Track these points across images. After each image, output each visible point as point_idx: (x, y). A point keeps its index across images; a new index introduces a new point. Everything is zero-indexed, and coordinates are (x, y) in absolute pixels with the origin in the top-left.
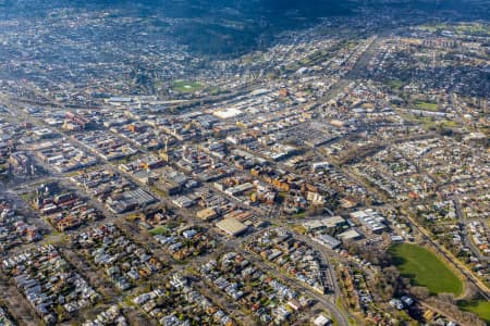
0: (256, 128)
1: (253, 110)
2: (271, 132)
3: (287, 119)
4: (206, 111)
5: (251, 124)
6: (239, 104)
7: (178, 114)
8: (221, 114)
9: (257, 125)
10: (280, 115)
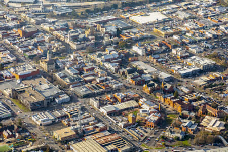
0: (175, 37)
1: (182, 15)
2: (194, 42)
3: (222, 27)
4: (122, 16)
5: (171, 31)
6: (168, 7)
7: (86, 18)
8: (138, 19)
9: (180, 33)
10: (215, 22)
